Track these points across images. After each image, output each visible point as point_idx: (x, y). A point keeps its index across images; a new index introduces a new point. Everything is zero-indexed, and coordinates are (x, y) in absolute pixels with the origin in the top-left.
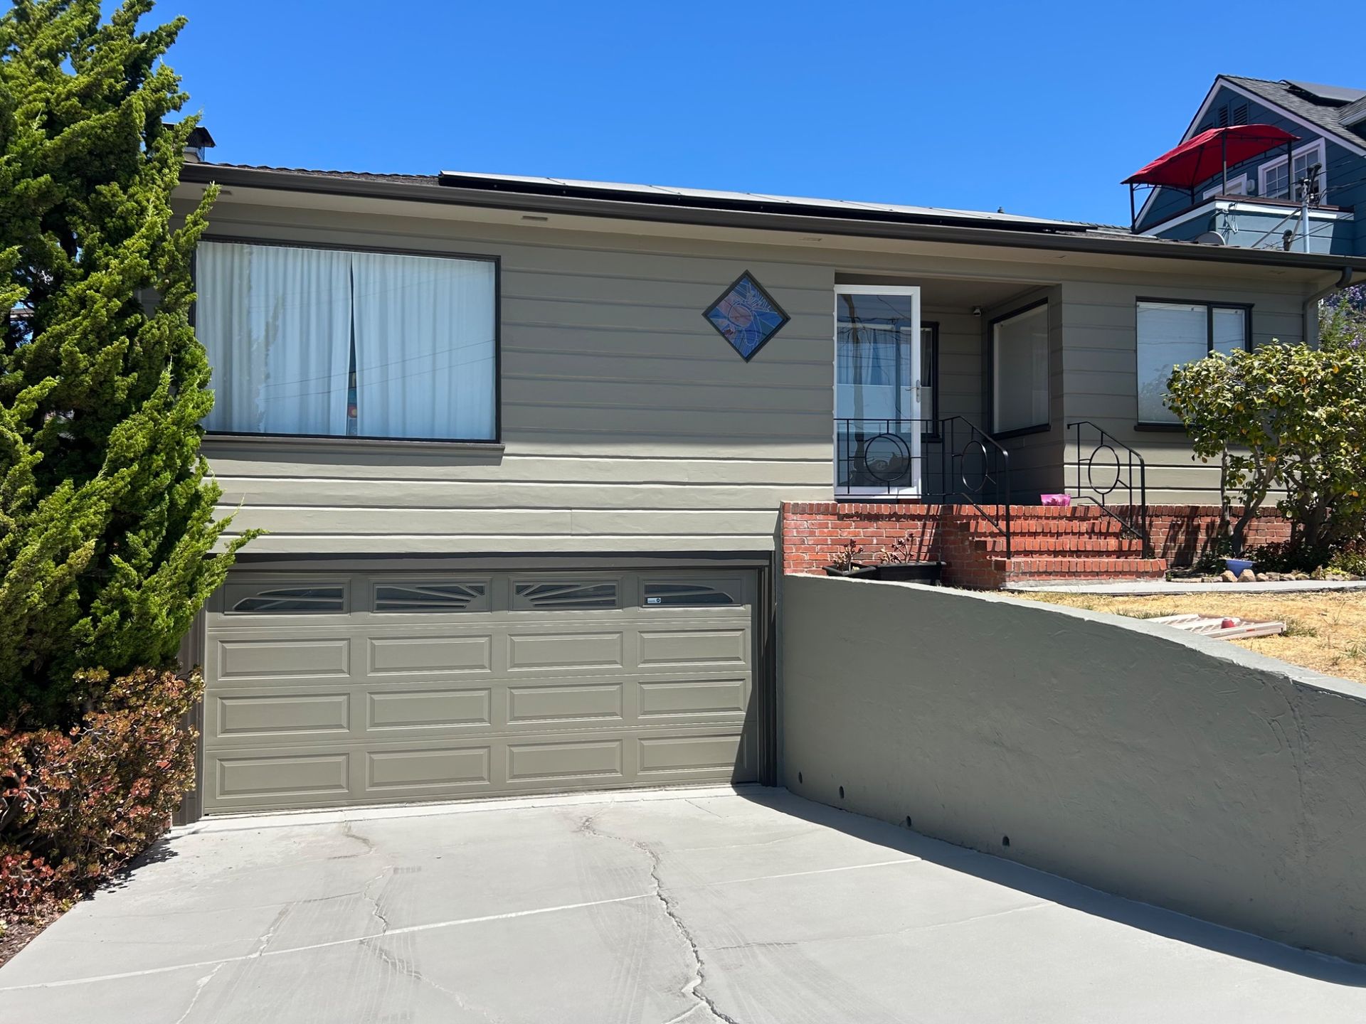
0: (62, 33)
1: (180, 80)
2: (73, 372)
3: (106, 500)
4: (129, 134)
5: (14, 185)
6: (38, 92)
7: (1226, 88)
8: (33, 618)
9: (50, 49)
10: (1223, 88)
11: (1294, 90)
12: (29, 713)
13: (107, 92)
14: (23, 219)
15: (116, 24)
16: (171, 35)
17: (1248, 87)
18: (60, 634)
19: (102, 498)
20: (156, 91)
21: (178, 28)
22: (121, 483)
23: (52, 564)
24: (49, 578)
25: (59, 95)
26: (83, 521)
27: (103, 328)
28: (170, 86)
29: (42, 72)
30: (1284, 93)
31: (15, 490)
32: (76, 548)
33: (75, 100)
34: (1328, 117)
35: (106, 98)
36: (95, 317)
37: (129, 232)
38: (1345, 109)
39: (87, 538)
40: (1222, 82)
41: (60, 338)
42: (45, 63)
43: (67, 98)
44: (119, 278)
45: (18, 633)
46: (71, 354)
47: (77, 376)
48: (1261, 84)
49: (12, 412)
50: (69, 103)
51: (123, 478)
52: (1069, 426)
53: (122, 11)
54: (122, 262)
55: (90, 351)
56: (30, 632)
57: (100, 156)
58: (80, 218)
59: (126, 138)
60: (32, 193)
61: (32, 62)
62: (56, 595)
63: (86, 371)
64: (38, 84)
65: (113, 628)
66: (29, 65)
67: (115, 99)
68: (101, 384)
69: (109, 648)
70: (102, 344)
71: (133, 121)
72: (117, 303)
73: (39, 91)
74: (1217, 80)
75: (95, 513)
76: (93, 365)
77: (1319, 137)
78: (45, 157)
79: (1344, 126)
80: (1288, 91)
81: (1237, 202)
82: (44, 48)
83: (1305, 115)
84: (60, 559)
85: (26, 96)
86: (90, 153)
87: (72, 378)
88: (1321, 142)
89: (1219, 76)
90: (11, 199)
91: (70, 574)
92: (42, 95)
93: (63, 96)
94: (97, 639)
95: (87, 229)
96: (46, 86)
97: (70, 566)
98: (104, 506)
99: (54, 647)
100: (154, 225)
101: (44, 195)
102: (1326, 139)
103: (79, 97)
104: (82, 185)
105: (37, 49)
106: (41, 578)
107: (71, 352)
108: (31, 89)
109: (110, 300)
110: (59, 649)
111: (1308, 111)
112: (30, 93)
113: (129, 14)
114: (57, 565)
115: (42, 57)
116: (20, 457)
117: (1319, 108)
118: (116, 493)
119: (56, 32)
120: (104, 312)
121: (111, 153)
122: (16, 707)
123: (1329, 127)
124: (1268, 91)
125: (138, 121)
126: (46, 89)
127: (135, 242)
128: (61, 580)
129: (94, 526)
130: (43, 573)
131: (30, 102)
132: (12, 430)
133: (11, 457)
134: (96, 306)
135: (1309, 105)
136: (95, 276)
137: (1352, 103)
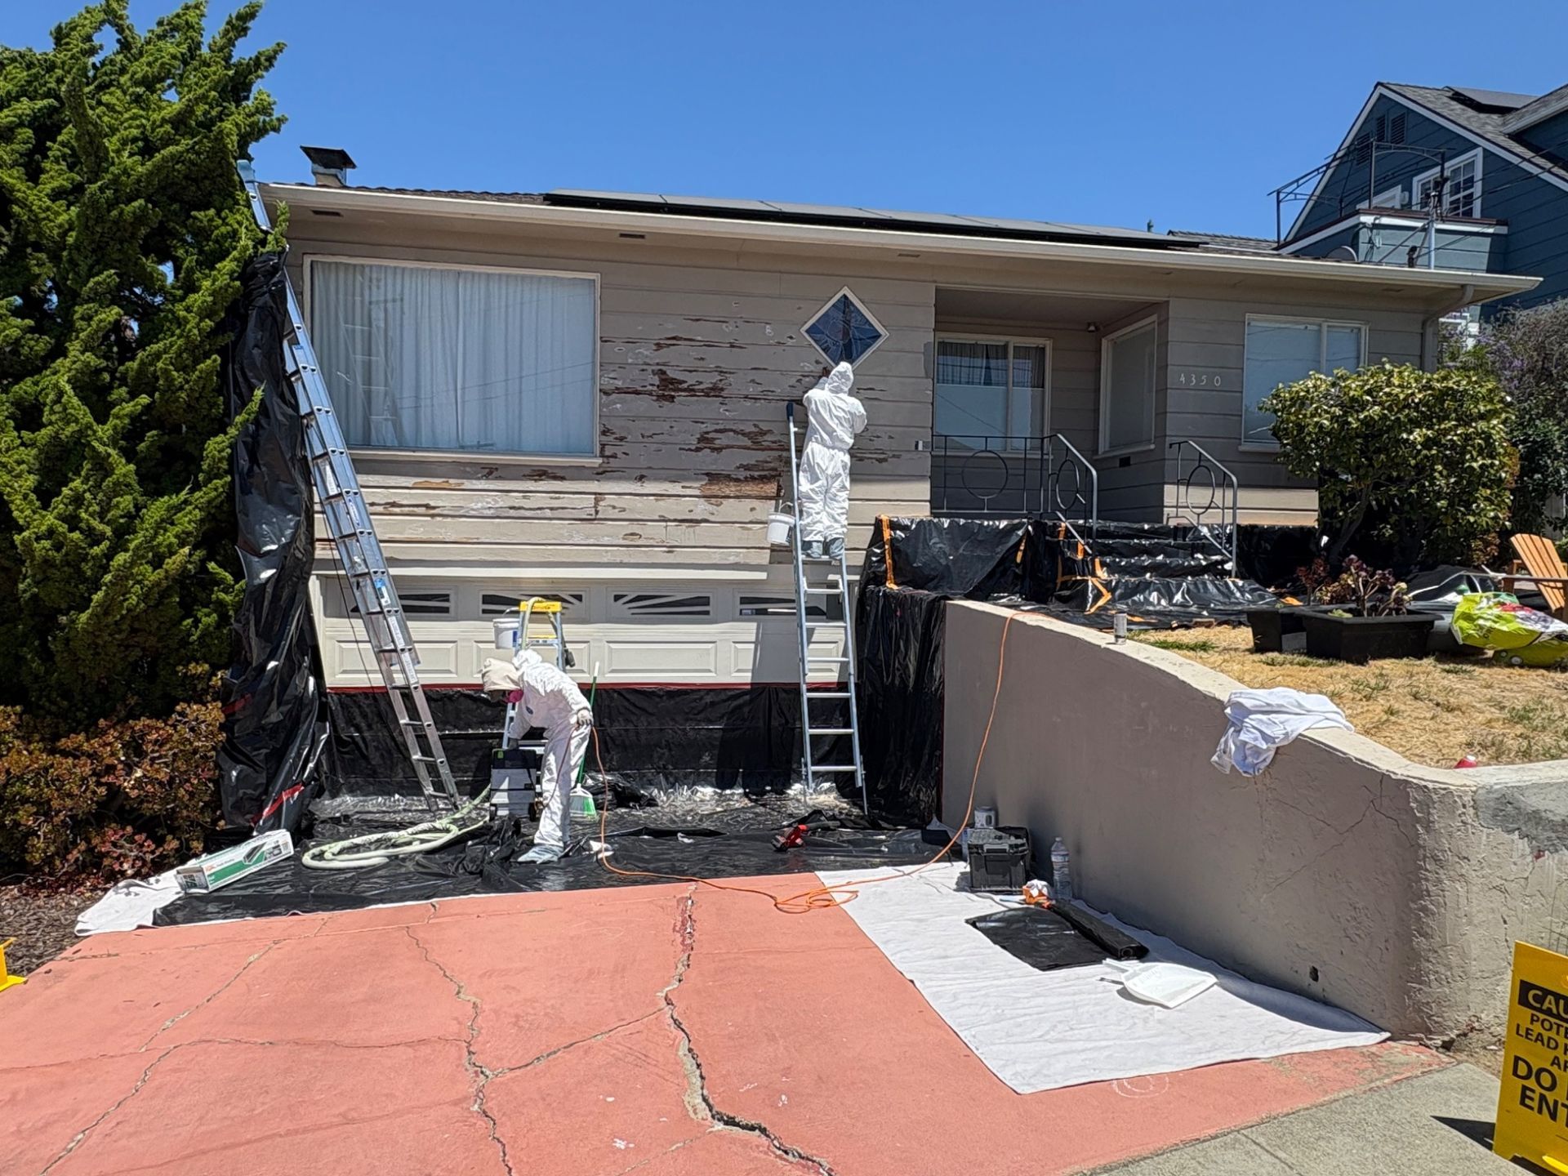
0: (156, 60)
1: (275, 103)
2: (169, 387)
3: (200, 510)
4: (222, 158)
5: (109, 211)
6: (132, 118)
7: (1385, 96)
8: (137, 618)
9: (145, 77)
10: (1382, 96)
11: (1458, 97)
12: (137, 704)
13: (201, 118)
14: (121, 243)
15: (212, 51)
16: (271, 59)
17: (1407, 95)
18: (163, 633)
19: (196, 507)
20: (250, 115)
21: (276, 52)
22: (213, 494)
23: (150, 569)
24: (146, 582)
25: (154, 122)
26: (178, 529)
27: (197, 347)
28: (265, 109)
29: (137, 99)
30: (1446, 100)
31: (110, 500)
32: (172, 554)
33: (168, 127)
34: (1491, 125)
35: (200, 124)
36: (188, 337)
37: (223, 255)
38: (1509, 117)
39: (182, 545)
40: (1381, 90)
41: (157, 356)
42: (140, 90)
43: (161, 126)
44: (210, 299)
45: (120, 632)
46: (166, 372)
47: (174, 393)
48: (1422, 92)
49: (106, 427)
50: (162, 130)
51: (216, 489)
52: (1171, 445)
53: (218, 38)
54: (213, 284)
55: (184, 369)
56: (134, 631)
57: (195, 181)
58: (179, 241)
59: (220, 163)
60: (129, 218)
61: (128, 88)
62: (157, 597)
63: (181, 388)
64: (134, 111)
65: (211, 629)
66: (125, 93)
67: (208, 124)
68: (197, 399)
69: (208, 646)
70: (197, 362)
71: (225, 146)
72: (208, 324)
73: (135, 117)
74: (1376, 87)
75: (190, 522)
76: (187, 382)
77: (1476, 146)
78: (139, 181)
79: (1505, 134)
80: (1452, 98)
81: (1382, 215)
82: (139, 76)
83: (1464, 123)
84: (157, 563)
85: (122, 123)
86: (186, 177)
87: (168, 395)
88: (1479, 151)
89: (1379, 84)
90: (108, 225)
91: (166, 578)
92: (138, 122)
93: (158, 123)
94: (199, 638)
95: (187, 252)
96: (141, 112)
97: (167, 571)
98: (198, 514)
99: (160, 645)
100: (246, 248)
101: (140, 218)
102: (1485, 150)
103: (172, 123)
104: (181, 210)
105: (132, 76)
106: (139, 582)
107: (166, 370)
108: (126, 116)
109: (201, 320)
110: (164, 647)
111: (1468, 119)
112: (127, 120)
113: (224, 40)
114: (155, 569)
115: (137, 84)
116: (114, 469)
117: (1482, 116)
118: (209, 502)
119: (151, 59)
120: (196, 331)
121: (206, 177)
122: (124, 699)
123: (1488, 136)
124: (1429, 99)
125: (230, 146)
126: (142, 116)
127: (227, 265)
128: (158, 584)
129: (189, 534)
130: (140, 577)
131: (126, 129)
132: (104, 444)
133: (106, 470)
134: (188, 327)
135: (1471, 112)
136: (192, 297)
137: (1517, 109)
